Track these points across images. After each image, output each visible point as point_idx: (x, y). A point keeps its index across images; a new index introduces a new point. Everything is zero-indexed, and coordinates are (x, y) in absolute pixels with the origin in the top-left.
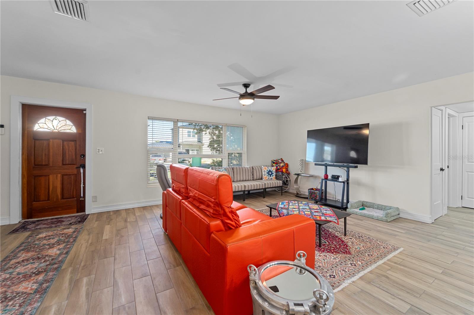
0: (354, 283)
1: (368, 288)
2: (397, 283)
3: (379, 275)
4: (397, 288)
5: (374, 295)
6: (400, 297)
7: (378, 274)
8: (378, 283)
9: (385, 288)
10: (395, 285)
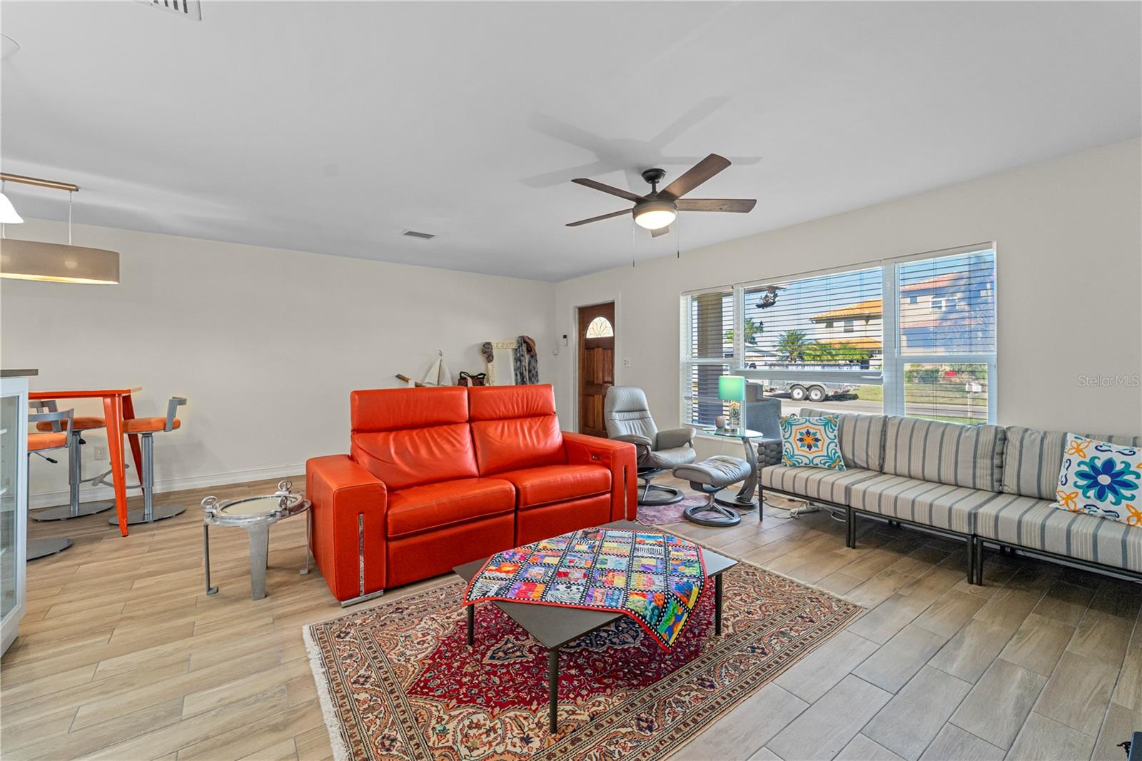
0: (305, 661)
1: (280, 676)
2: (242, 737)
3: (294, 716)
4: (234, 725)
5: (254, 676)
6: (213, 713)
7: (299, 714)
8: (274, 697)
9: (253, 704)
10: (244, 729)
